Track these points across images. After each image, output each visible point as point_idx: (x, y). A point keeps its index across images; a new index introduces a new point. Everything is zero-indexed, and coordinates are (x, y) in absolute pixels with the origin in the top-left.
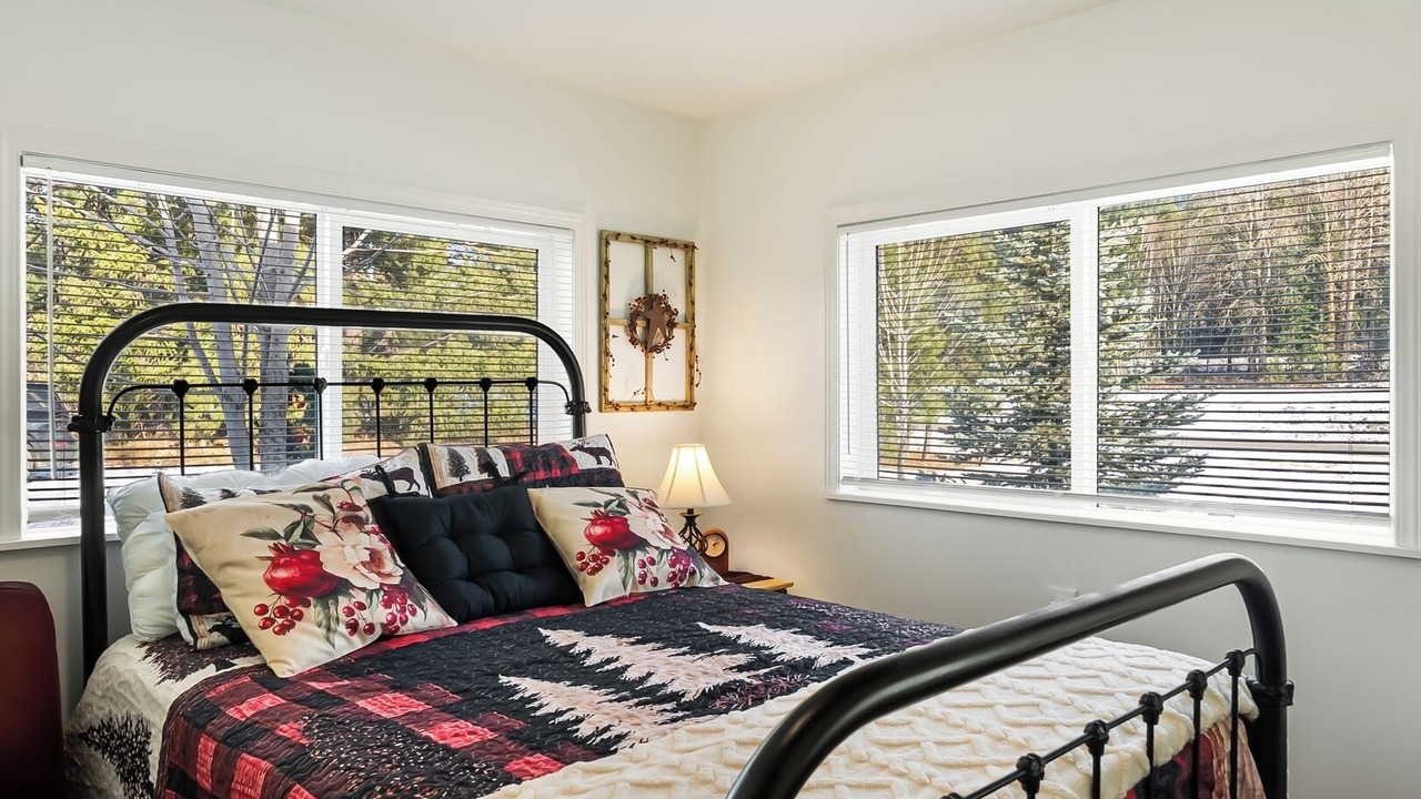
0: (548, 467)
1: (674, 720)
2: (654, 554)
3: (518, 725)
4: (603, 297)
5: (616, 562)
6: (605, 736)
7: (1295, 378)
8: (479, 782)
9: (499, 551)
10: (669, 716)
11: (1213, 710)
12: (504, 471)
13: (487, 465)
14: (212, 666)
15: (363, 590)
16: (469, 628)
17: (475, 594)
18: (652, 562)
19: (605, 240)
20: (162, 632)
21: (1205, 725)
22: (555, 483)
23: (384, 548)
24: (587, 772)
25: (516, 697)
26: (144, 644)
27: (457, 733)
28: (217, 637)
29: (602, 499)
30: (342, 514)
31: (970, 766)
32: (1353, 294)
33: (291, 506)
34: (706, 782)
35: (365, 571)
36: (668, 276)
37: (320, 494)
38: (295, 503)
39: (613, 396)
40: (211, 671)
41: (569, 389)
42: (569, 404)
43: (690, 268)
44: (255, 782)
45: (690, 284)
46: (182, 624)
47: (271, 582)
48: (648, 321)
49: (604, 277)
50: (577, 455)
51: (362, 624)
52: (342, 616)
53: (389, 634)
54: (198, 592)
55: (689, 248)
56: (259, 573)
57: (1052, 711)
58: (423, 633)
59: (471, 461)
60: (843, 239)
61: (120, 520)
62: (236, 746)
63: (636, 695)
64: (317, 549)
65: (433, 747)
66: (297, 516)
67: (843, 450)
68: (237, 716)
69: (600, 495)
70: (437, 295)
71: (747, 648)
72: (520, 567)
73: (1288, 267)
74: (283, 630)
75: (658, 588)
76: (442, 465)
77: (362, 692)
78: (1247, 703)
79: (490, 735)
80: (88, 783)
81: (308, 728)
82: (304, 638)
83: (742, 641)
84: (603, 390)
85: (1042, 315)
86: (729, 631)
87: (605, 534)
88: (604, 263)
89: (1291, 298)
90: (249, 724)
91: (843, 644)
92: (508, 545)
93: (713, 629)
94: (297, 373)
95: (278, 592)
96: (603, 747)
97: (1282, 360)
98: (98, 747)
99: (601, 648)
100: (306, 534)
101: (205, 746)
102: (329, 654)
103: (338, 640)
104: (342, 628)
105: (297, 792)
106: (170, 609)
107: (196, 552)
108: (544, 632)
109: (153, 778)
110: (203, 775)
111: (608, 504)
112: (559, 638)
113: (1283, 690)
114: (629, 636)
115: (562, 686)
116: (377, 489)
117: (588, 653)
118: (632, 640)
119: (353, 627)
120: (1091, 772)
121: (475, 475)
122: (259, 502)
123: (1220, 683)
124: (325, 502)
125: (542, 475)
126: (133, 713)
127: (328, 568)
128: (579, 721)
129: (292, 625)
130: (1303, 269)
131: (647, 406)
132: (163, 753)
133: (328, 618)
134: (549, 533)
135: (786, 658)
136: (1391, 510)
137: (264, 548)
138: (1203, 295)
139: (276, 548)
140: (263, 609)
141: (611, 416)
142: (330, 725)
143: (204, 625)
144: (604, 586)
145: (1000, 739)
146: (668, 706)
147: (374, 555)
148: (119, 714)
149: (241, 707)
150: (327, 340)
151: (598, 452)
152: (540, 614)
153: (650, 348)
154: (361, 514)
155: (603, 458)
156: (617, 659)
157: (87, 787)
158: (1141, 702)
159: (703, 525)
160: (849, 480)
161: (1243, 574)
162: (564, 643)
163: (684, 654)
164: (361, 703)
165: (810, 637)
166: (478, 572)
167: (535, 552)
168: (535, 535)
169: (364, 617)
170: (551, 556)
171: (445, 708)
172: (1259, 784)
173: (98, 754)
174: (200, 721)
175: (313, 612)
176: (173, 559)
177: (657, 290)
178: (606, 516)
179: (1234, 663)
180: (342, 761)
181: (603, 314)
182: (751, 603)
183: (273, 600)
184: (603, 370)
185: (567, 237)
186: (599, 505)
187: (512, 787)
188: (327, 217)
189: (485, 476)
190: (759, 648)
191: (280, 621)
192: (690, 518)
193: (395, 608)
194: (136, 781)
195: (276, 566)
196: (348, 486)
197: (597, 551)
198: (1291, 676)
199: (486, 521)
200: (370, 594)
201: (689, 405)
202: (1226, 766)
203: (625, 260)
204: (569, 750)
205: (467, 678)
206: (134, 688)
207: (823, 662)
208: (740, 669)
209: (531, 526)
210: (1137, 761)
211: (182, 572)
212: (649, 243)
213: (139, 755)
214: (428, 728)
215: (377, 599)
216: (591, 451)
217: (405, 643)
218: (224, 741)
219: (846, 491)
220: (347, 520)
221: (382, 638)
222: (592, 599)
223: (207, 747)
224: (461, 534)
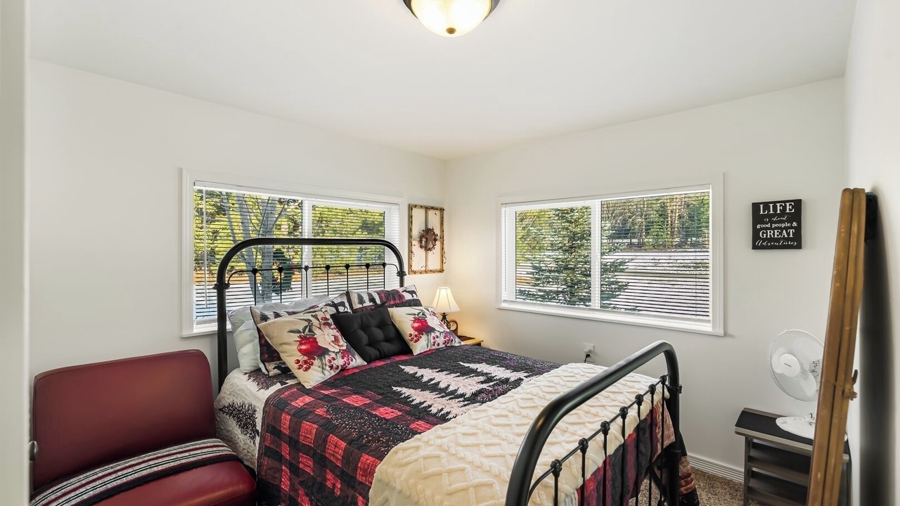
0: (395, 299)
1: (465, 405)
2: (438, 334)
3: (408, 408)
4: (410, 230)
5: (424, 337)
6: (442, 413)
7: (656, 247)
8: (402, 433)
9: (379, 334)
10: (462, 403)
11: (658, 397)
12: (378, 302)
13: (372, 300)
14: (279, 384)
15: (334, 352)
16: (373, 365)
17: (373, 352)
18: (437, 337)
19: (411, 208)
20: (253, 369)
21: (655, 403)
22: (397, 306)
23: (338, 334)
24: (442, 429)
25: (403, 396)
26: (246, 374)
27: (386, 412)
28: (276, 371)
29: (416, 312)
30: (323, 322)
31: (579, 424)
32: (677, 214)
33: (303, 320)
34: (488, 432)
35: (333, 345)
36: (434, 222)
37: (314, 314)
38: (305, 318)
39: (414, 268)
40: (278, 386)
41: (398, 266)
42: (398, 272)
43: (442, 218)
44: (311, 433)
45: (442, 224)
46: (262, 366)
47: (300, 351)
48: (427, 239)
49: (410, 222)
50: (404, 294)
51: (334, 366)
52: (327, 363)
53: (344, 369)
54: (268, 352)
55: (442, 210)
56: (295, 347)
57: (602, 400)
58: (356, 368)
59: (366, 298)
60: (503, 209)
61: (232, 324)
62: (300, 418)
63: (448, 395)
64: (315, 336)
65: (380, 419)
66: (307, 323)
67: (503, 290)
68: (296, 405)
69: (415, 310)
70: (320, 214)
71: (482, 374)
72: (387, 340)
73: (653, 204)
74: (307, 369)
75: (440, 347)
76: (355, 299)
77: (345, 395)
78: (667, 394)
79: (400, 413)
80: (223, 428)
81: (328, 411)
82: (314, 372)
83: (479, 370)
84: (410, 266)
85: (567, 229)
86: (473, 366)
87: (419, 326)
88: (410, 217)
89: (654, 216)
90: (302, 409)
91: (517, 371)
92: (383, 332)
93: (466, 365)
94: (276, 253)
95: (303, 354)
96: (443, 418)
97: (651, 240)
98: (227, 414)
99: (427, 374)
100: (310, 331)
101: (285, 417)
102: (323, 378)
103: (326, 373)
104: (328, 368)
105: (332, 437)
106: (257, 359)
107: (270, 339)
108: (403, 367)
109: (259, 427)
110: (284, 428)
111: (419, 314)
112: (410, 369)
113: (678, 388)
114: (436, 369)
115: (418, 391)
116: (332, 310)
117: (422, 376)
118: (437, 370)
119: (331, 367)
120: (622, 425)
121: (368, 303)
122: (292, 318)
123: (659, 388)
124: (316, 317)
125: (392, 302)
126: (246, 402)
127: (320, 344)
128: (430, 406)
129: (310, 368)
130: (659, 205)
131: (426, 272)
132: (263, 418)
133: (322, 364)
134: (397, 326)
135: (498, 378)
136: (710, 318)
137: (296, 337)
138: (621, 214)
139: (300, 337)
140: (298, 361)
141: (413, 276)
142: (336, 410)
143: (271, 366)
144: (420, 347)
145: (587, 412)
146: (461, 399)
147: (336, 338)
148: (238, 402)
149: (297, 401)
150: (306, 250)
151: (412, 292)
152: (397, 359)
153: (427, 249)
154: (329, 321)
155: (414, 295)
156: (434, 379)
157: (222, 429)
158: (636, 398)
159: (448, 318)
160: (505, 301)
161: (666, 348)
162: (411, 372)
163: (458, 376)
164: (345, 400)
165: (504, 369)
166: (373, 343)
167: (392, 334)
168: (392, 327)
169: (335, 363)
170: (399, 335)
171: (377, 401)
172: (671, 423)
173: (228, 417)
174: (281, 407)
175: (317, 362)
176: (257, 340)
177: (430, 227)
178: (418, 319)
179: (663, 380)
180: (347, 425)
181: (410, 237)
182: (477, 353)
183: (302, 358)
184: (410, 258)
185: (397, 207)
186: (415, 315)
187: (417, 436)
188: (307, 202)
189: (371, 304)
190: (487, 374)
191: (305, 366)
192: (444, 316)
193: (346, 359)
194: (247, 428)
195: (301, 344)
196: (323, 310)
197: (416, 333)
198: (681, 382)
199: (373, 322)
200: (336, 353)
201: (441, 271)
202: (661, 417)
203: (418, 215)
204: (431, 419)
205: (380, 388)
206: (246, 392)
207: (512, 379)
208: (482, 383)
209: (390, 323)
210: (635, 419)
211: (261, 345)
212: (427, 208)
213: (250, 418)
214: (375, 410)
215: (339, 355)
216: (409, 292)
217: (350, 372)
218: (293, 415)
219: (504, 305)
220: (324, 324)
221: (341, 370)
222: (416, 352)
223: (286, 419)
224: (365, 327)
